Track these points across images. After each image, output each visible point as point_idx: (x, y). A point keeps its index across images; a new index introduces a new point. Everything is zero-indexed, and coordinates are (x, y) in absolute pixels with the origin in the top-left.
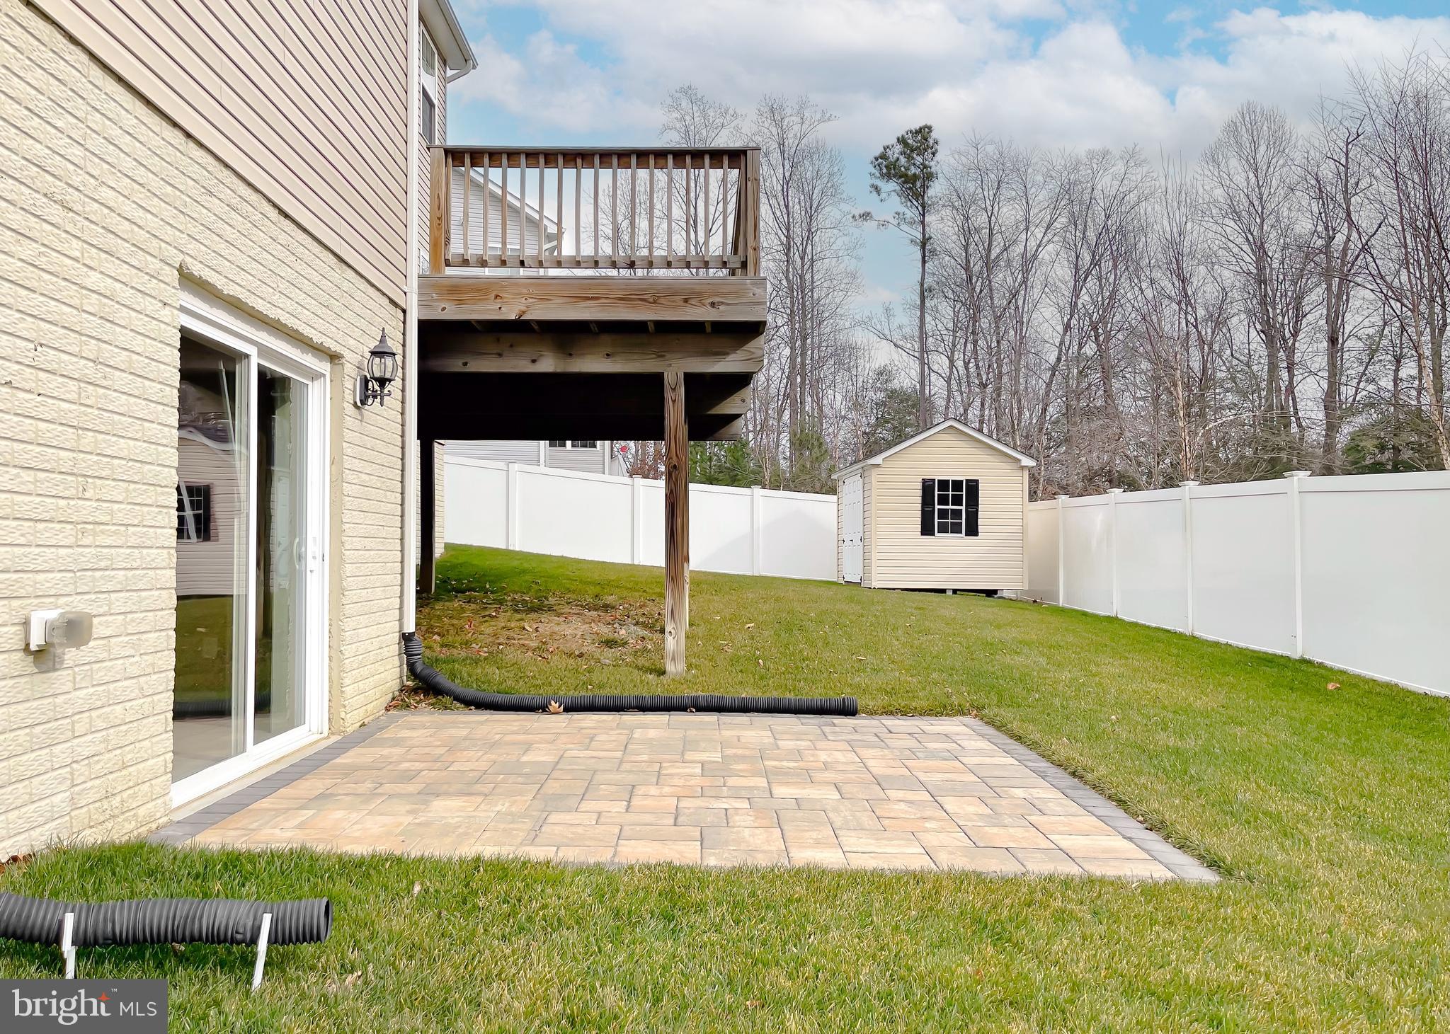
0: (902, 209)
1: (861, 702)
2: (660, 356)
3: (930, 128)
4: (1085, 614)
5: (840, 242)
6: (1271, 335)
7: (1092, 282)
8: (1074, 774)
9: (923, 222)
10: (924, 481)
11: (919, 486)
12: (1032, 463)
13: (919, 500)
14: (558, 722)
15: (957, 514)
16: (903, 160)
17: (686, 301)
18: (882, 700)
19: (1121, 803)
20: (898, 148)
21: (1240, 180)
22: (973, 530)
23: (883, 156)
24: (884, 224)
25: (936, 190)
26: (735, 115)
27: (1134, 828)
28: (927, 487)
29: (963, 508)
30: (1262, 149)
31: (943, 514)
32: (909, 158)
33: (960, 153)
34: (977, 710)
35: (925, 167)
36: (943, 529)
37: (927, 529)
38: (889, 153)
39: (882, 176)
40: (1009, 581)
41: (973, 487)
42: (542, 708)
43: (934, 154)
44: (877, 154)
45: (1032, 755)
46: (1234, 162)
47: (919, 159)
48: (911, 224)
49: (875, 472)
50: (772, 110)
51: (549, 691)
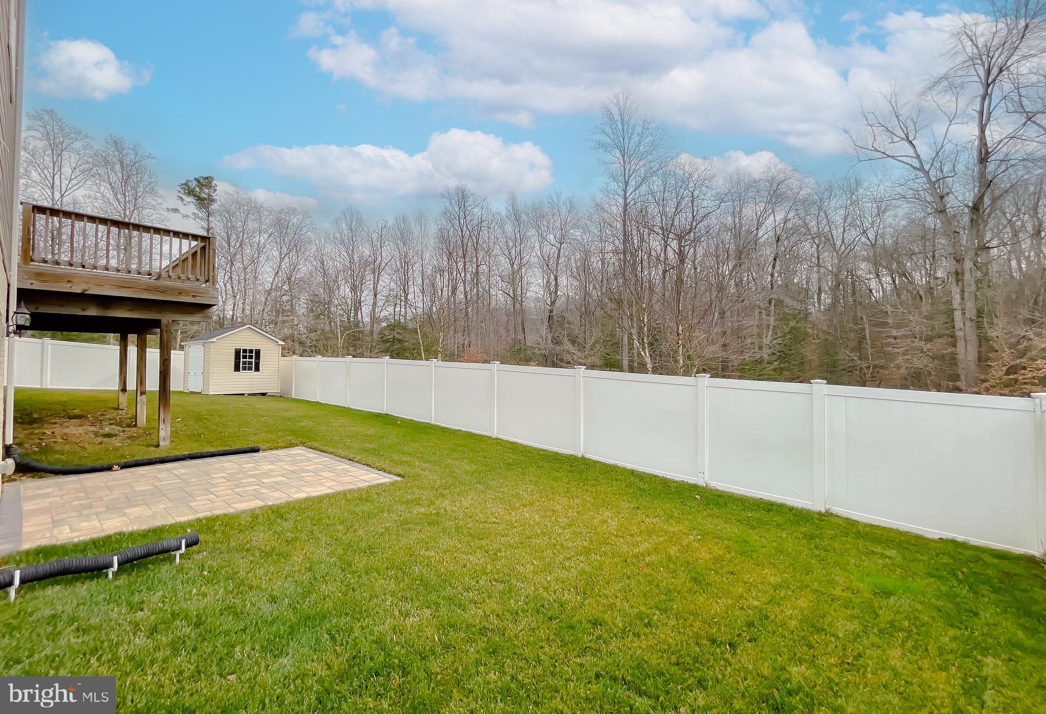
0: (197, 212)
1: (261, 447)
2: (159, 312)
3: (212, 178)
4: (308, 402)
5: (154, 216)
6: (354, 288)
7: (287, 260)
8: (350, 460)
9: (208, 220)
10: (236, 349)
11: (234, 351)
12: (283, 343)
13: (234, 357)
14: (119, 475)
15: (250, 363)
16: (198, 189)
17: (180, 293)
18: (267, 445)
19: (368, 465)
20: (195, 183)
21: (346, 232)
22: (257, 369)
23: (186, 184)
24: (187, 216)
25: (214, 206)
26: (86, 136)
27: (376, 471)
28: (237, 353)
29: (253, 360)
30: (354, 223)
31: (244, 363)
32: (201, 189)
33: (229, 194)
34: (303, 444)
35: (210, 195)
36: (244, 369)
37: (237, 369)
38: (190, 184)
39: (185, 193)
40: (272, 388)
41: (258, 353)
42: (109, 468)
43: (215, 190)
44: (183, 183)
45: (332, 456)
46: (344, 225)
47: (206, 191)
48: (202, 219)
49: (212, 345)
50: (116, 142)
51: (114, 461)
